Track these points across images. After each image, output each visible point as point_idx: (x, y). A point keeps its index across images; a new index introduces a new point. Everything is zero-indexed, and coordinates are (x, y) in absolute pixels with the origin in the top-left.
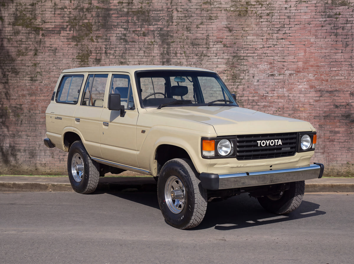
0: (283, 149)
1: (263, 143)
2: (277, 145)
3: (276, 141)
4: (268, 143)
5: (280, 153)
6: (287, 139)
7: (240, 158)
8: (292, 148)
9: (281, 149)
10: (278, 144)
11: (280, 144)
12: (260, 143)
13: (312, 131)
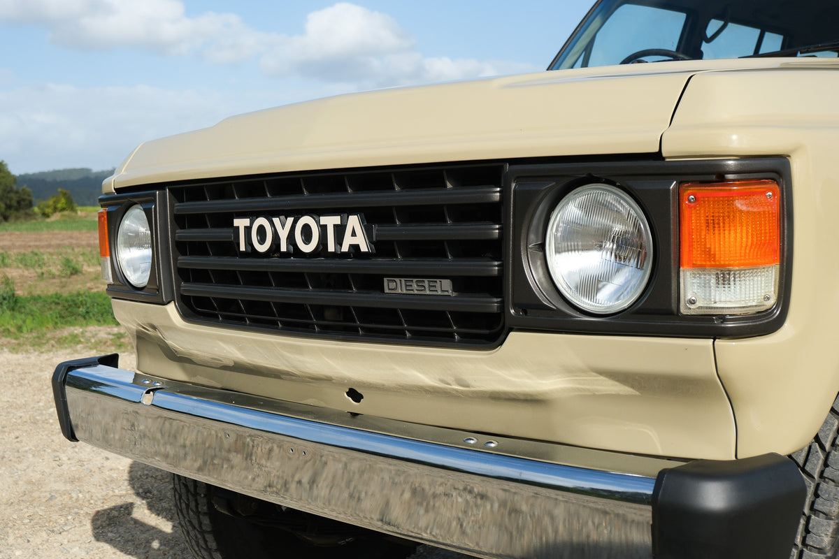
1: (262, 234)
3: (331, 221)
4: (283, 235)
8: (463, 284)
10: (345, 248)
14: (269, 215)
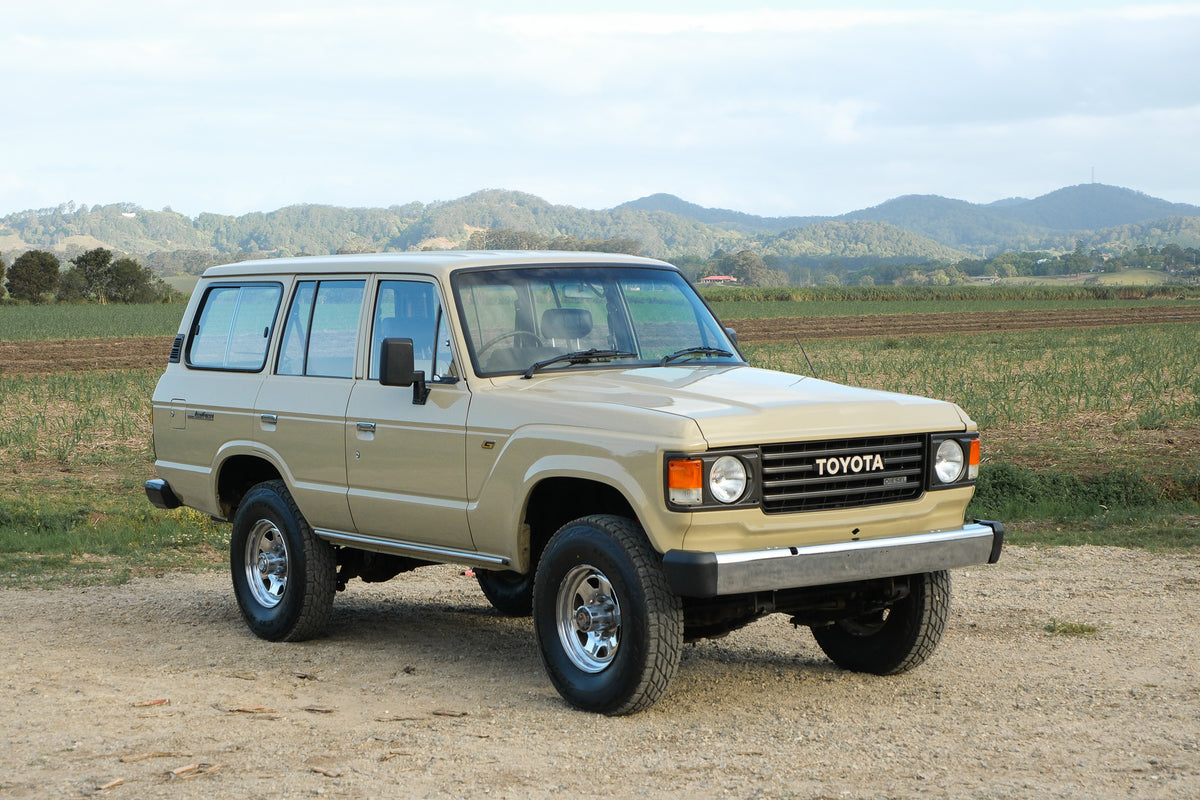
0: (886, 481)
1: (833, 466)
2: (871, 471)
3: (868, 458)
4: (845, 465)
5: (879, 494)
6: (897, 453)
7: (770, 508)
8: (910, 478)
9: (880, 481)
10: (874, 469)
11: (878, 468)
12: (825, 465)
13: (965, 431)
14: (837, 457)
